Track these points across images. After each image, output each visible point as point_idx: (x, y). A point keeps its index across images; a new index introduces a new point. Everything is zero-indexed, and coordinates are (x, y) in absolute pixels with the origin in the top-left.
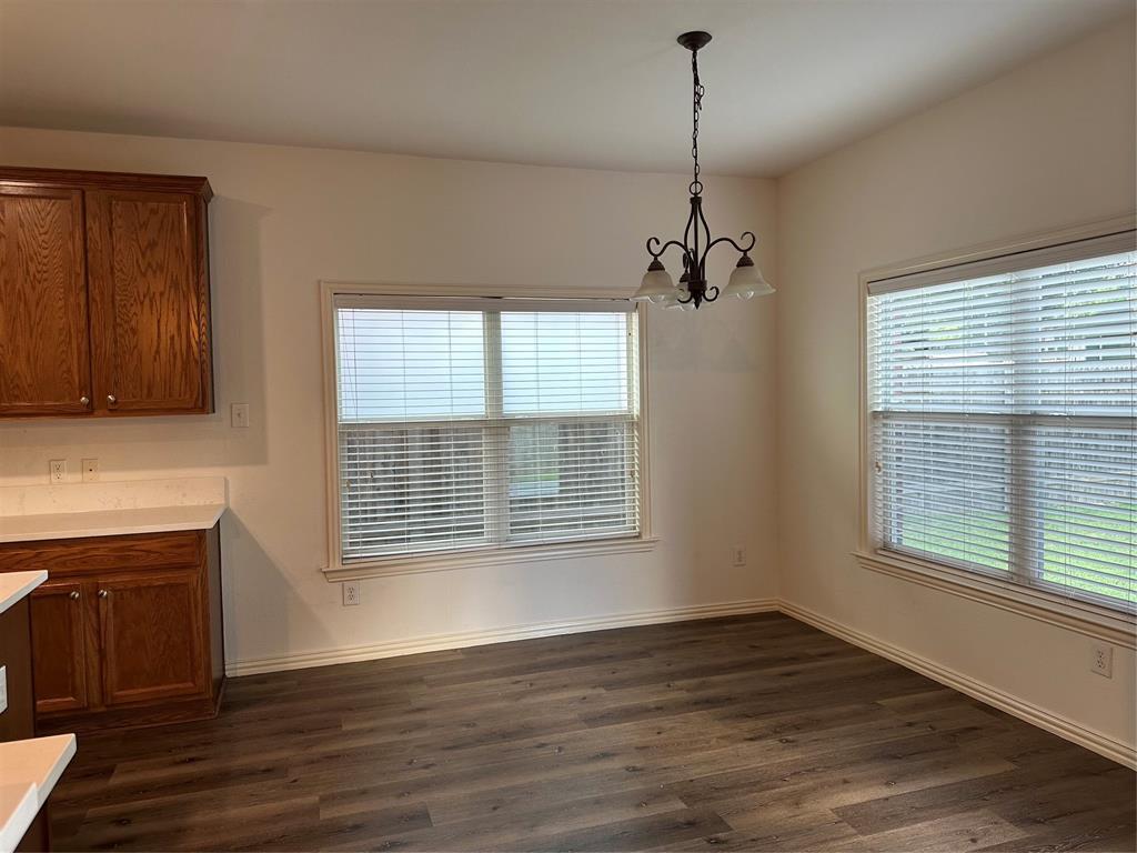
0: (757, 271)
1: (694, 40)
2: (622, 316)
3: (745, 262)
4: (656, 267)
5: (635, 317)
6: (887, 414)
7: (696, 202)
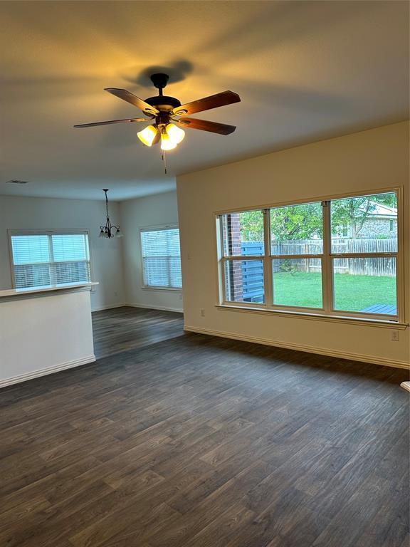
0: (120, 232)
1: (106, 190)
2: (83, 236)
3: (118, 231)
4: (102, 231)
5: (87, 236)
6: (146, 257)
7: (108, 220)
